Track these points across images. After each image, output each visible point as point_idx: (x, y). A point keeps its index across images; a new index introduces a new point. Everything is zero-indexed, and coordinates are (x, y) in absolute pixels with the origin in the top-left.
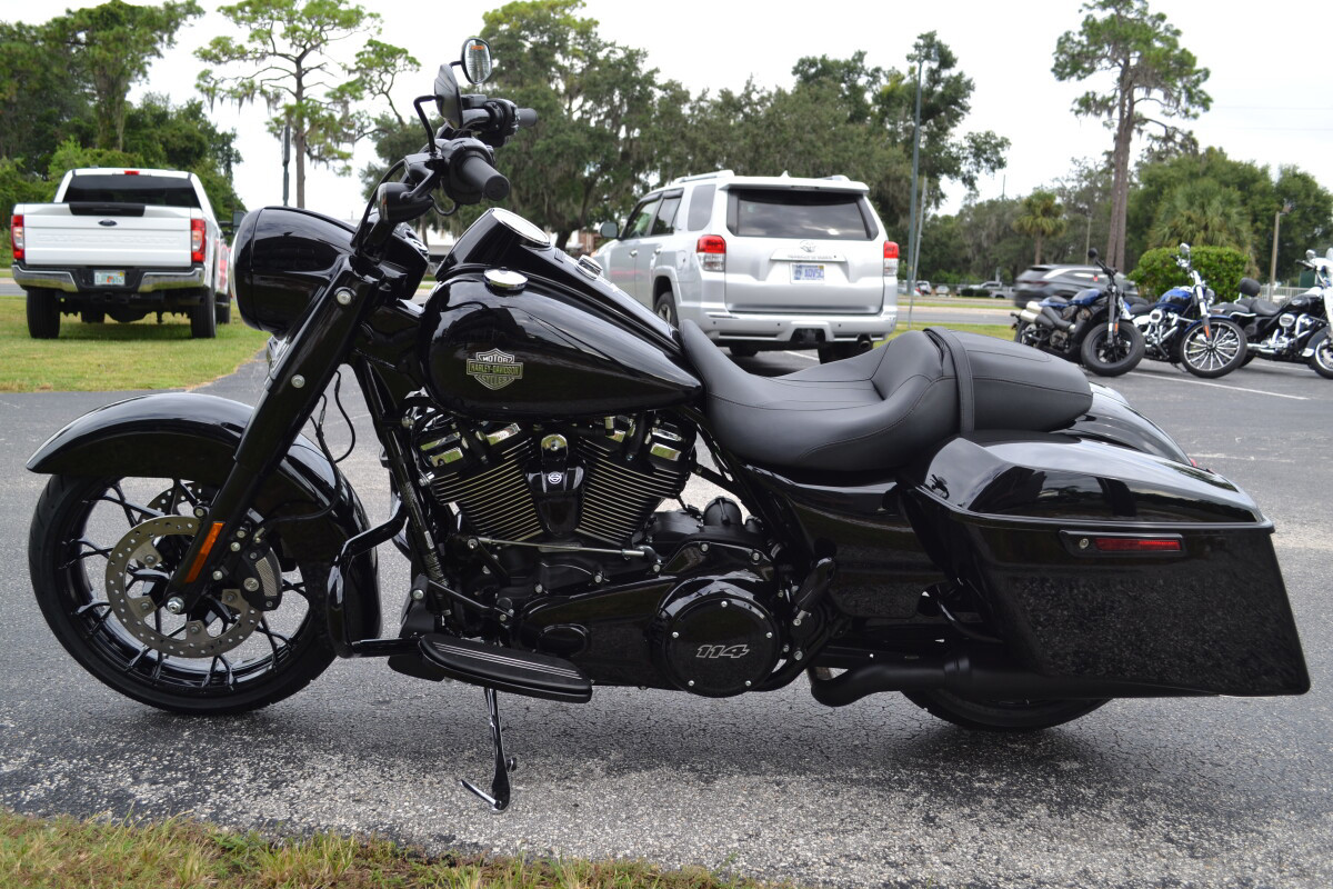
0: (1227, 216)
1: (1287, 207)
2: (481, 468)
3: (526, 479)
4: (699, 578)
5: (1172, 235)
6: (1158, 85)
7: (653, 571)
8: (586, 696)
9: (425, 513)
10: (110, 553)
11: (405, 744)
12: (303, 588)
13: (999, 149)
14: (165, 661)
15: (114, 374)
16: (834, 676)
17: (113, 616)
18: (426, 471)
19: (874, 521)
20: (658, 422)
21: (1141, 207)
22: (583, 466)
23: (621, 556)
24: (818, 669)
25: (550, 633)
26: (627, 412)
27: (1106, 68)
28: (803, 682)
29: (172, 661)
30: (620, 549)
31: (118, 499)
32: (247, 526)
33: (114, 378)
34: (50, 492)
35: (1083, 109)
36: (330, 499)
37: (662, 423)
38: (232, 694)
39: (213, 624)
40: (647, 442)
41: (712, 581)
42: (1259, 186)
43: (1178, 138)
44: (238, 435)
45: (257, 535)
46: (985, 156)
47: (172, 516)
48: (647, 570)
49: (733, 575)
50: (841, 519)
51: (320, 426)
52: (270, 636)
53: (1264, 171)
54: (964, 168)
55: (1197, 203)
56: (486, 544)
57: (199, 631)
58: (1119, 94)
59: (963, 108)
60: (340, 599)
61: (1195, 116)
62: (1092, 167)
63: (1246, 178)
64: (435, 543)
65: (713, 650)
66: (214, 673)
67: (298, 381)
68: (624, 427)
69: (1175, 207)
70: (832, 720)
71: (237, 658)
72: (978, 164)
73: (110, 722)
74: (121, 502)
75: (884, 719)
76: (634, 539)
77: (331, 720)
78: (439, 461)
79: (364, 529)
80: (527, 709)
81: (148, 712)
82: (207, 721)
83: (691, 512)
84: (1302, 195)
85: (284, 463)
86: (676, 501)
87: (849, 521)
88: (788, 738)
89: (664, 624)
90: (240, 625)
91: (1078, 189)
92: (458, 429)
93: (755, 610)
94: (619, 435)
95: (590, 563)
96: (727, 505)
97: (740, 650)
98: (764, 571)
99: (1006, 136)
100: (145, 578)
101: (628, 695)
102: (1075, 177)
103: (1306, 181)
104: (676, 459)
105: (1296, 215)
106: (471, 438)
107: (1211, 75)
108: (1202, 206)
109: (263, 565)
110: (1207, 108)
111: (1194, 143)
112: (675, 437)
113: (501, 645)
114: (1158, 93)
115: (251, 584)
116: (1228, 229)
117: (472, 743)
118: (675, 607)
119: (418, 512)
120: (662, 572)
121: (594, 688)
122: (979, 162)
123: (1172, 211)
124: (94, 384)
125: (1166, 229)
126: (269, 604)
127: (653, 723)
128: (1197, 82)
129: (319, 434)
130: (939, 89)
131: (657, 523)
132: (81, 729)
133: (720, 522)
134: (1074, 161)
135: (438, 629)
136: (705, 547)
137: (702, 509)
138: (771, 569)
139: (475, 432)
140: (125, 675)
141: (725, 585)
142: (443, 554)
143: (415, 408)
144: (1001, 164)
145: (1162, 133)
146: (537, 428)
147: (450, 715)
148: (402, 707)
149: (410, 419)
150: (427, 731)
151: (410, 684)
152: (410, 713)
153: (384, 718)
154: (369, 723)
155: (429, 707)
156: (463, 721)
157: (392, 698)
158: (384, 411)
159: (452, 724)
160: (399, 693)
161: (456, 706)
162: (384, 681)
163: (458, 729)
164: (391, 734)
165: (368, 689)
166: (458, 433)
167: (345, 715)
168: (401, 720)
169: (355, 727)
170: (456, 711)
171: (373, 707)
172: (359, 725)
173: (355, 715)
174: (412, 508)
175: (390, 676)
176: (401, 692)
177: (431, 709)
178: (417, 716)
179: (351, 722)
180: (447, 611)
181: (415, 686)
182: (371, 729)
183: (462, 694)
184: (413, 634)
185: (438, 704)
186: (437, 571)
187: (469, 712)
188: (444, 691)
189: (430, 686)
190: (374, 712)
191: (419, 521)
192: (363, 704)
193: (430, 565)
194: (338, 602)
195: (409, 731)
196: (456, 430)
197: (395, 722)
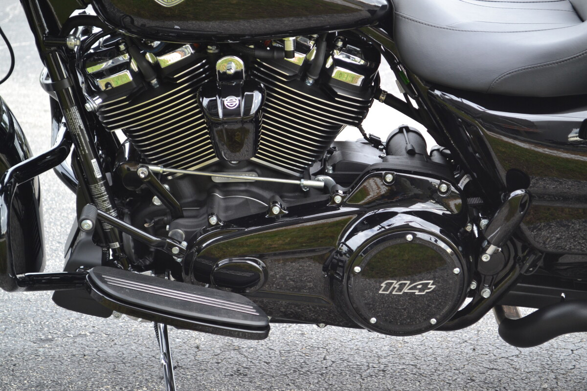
2: (151, 92)
3: (201, 104)
4: (381, 211)
7: (334, 202)
8: (263, 332)
9: (92, 141)
11: (70, 383)
16: (523, 316)
18: (92, 94)
19: (567, 151)
20: (340, 44)
22: (261, 90)
23: (298, 187)
24: (506, 308)
25: (225, 267)
26: (306, 32)
28: (489, 322)
30: (299, 179)
37: (344, 45)
40: (328, 65)
41: (395, 214)
48: (327, 202)
49: (418, 207)
50: (533, 148)
56: (156, 174)
64: (103, 171)
65: (397, 286)
68: (305, 50)
70: (518, 363)
75: (574, 363)
76: (313, 170)
78: (107, 85)
79: (26, 157)
80: (198, 347)
83: (373, 142)
86: (356, 129)
87: (540, 150)
88: (473, 380)
89: (344, 258)
92: (127, 50)
93: (442, 245)
94: (298, 58)
95: (267, 194)
96: (411, 134)
97: (425, 286)
98: (452, 203)
101: (303, 334)
104: (359, 83)
106: (141, 59)
112: (358, 61)
113: (172, 279)
117: (141, 382)
118: (356, 241)
119: (84, 139)
120: (343, 204)
121: (271, 324)
127: (330, 363)
131: (337, 153)
133: (404, 152)
135: (106, 263)
136: (389, 178)
137: (384, 140)
138: (459, 201)
139: (144, 54)
141: (409, 218)
142: (111, 184)
143: (81, 28)
146: (212, 50)
147: (116, 353)
148: (66, 345)
149: (76, 39)
150: (93, 370)
151: (73, 322)
152: (74, 351)
153: (47, 357)
154: (31, 361)
155: (95, 345)
156: (131, 360)
157: (55, 336)
158: (47, 31)
159: (119, 363)
160: (62, 330)
161: (123, 344)
162: (45, 318)
163: (126, 367)
164: (56, 373)
165: (29, 326)
166: (127, 55)
167: (5, 353)
168: (65, 358)
169: (17, 365)
170: (123, 349)
171: (35, 344)
172: (21, 363)
173: (16, 354)
174: (78, 134)
175: (52, 314)
176: (64, 329)
177: (96, 347)
178: (82, 355)
179: (12, 360)
180: (115, 243)
181: (78, 324)
182: (34, 367)
183: (128, 332)
184: (79, 268)
185: (103, 343)
186: (105, 201)
187: (137, 350)
188: (109, 329)
189: (94, 324)
190: (37, 350)
191: (86, 148)
192: (25, 342)
193: (97, 195)
194: (3, 233)
195: (74, 370)
196: (124, 50)
197: (60, 361)
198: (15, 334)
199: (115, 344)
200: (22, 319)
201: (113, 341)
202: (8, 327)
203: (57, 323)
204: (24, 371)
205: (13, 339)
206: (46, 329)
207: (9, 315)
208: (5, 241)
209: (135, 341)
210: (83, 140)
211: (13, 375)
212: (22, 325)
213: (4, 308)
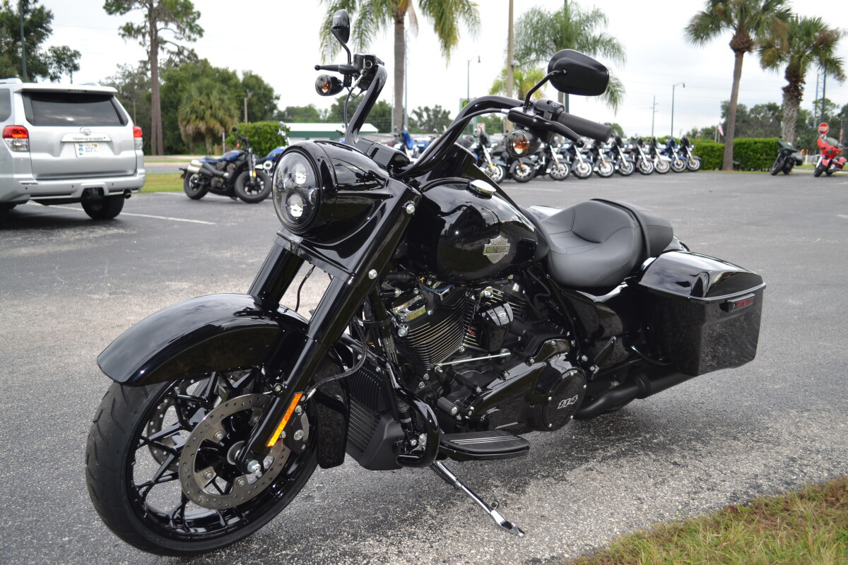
0: (222, 100)
1: (250, 95)
5: (191, 112)
6: (172, 20)
13: (73, 58)
21: (166, 95)
27: (138, 8)
35: (127, 33)
42: (232, 82)
43: (186, 53)
46: (64, 63)
53: (234, 73)
54: (51, 71)
55: (204, 93)
58: (148, 24)
59: (47, 30)
61: (195, 40)
62: (131, 70)
63: (225, 78)
69: (191, 95)
72: (60, 67)
84: (257, 87)
91: (123, 84)
99: (77, 50)
102: (121, 76)
103: (257, 80)
105: (255, 99)
107: (202, 15)
108: (208, 95)
110: (201, 35)
111: (195, 56)
114: (172, 26)
116: (223, 108)
122: (61, 67)
123: (190, 98)
125: (188, 109)
128: (194, 20)
130: (28, 17)
134: (119, 66)
144: (76, 68)
145: (176, 49)
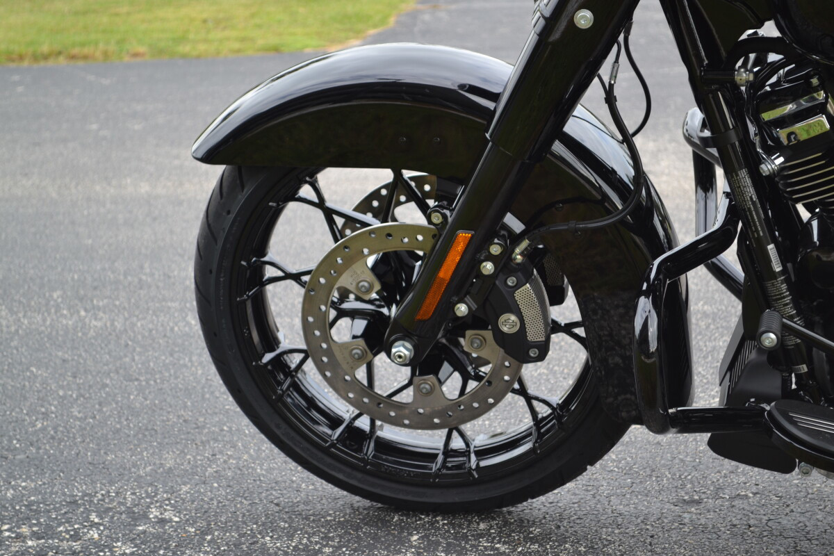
10: (306, 278)
12: (580, 331)
14: (379, 433)
15: (227, 33)
17: (309, 366)
18: (770, 151)
29: (389, 433)
31: (316, 200)
32: (503, 237)
33: (228, 39)
34: (224, 191)
36: (623, 198)
38: (476, 483)
39: (449, 382)
44: (490, 105)
45: (518, 250)
47: (390, 223)
51: (611, 86)
52: (529, 399)
57: (432, 390)
60: (653, 346)
64: (783, 262)
66: (448, 452)
67: (584, 18)
71: (481, 431)
73: (307, 518)
74: (321, 204)
77: (619, 526)
78: (791, 136)
81: (356, 505)
82: (441, 521)
85: (558, 147)
90: (489, 382)
92: (822, 86)
100: (353, 314)
109: (525, 295)
115: (508, 323)
119: (757, 216)
124: (202, 47)
126: (533, 353)
129: (610, 99)
132: (269, 526)
135: (787, 393)
140: (326, 451)
142: (794, 279)
143: (752, 56)
147: (795, 525)
148: (720, 510)
149: (747, 73)
150: (765, 548)
151: (725, 476)
152: (734, 519)
153: (696, 526)
154: (675, 531)
155: (762, 512)
156: (818, 536)
157: (703, 496)
158: (706, 62)
159: (802, 538)
160: (712, 489)
161: (803, 511)
162: (686, 470)
163: (812, 546)
164: (712, 550)
165: (665, 481)
166: (822, 92)
167: (637, 518)
168: (723, 529)
169: (656, 537)
170: (804, 519)
171: (677, 508)
172: (660, 534)
173: (652, 520)
174: (749, 209)
175: (694, 464)
176: (715, 487)
177: (764, 515)
178: (746, 525)
179: (648, 529)
180: (801, 366)
181: (734, 480)
182: (679, 540)
183: (809, 494)
184: (749, 401)
185: (773, 508)
186: (787, 304)
187: (825, 521)
188: (779, 489)
189: (757, 480)
190: (680, 516)
191: (760, 229)
192: (662, 504)
193: (775, 295)
194: (651, 350)
195: (737, 547)
196: (818, 86)
197: (715, 532)
198: (646, 492)
199: (792, 511)
200: (653, 471)
201: (788, 506)
202: (635, 481)
203: (703, 477)
204: (667, 545)
205: (645, 498)
206: (689, 486)
207: (635, 464)
208: (655, 361)
209: (820, 507)
210: (755, 217)
211: (651, 551)
212: (654, 479)
213: (625, 454)
